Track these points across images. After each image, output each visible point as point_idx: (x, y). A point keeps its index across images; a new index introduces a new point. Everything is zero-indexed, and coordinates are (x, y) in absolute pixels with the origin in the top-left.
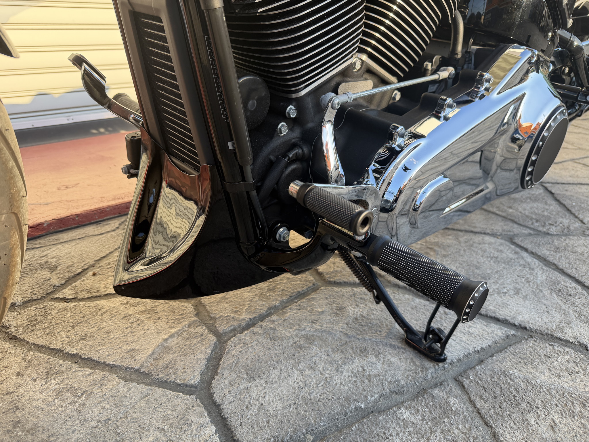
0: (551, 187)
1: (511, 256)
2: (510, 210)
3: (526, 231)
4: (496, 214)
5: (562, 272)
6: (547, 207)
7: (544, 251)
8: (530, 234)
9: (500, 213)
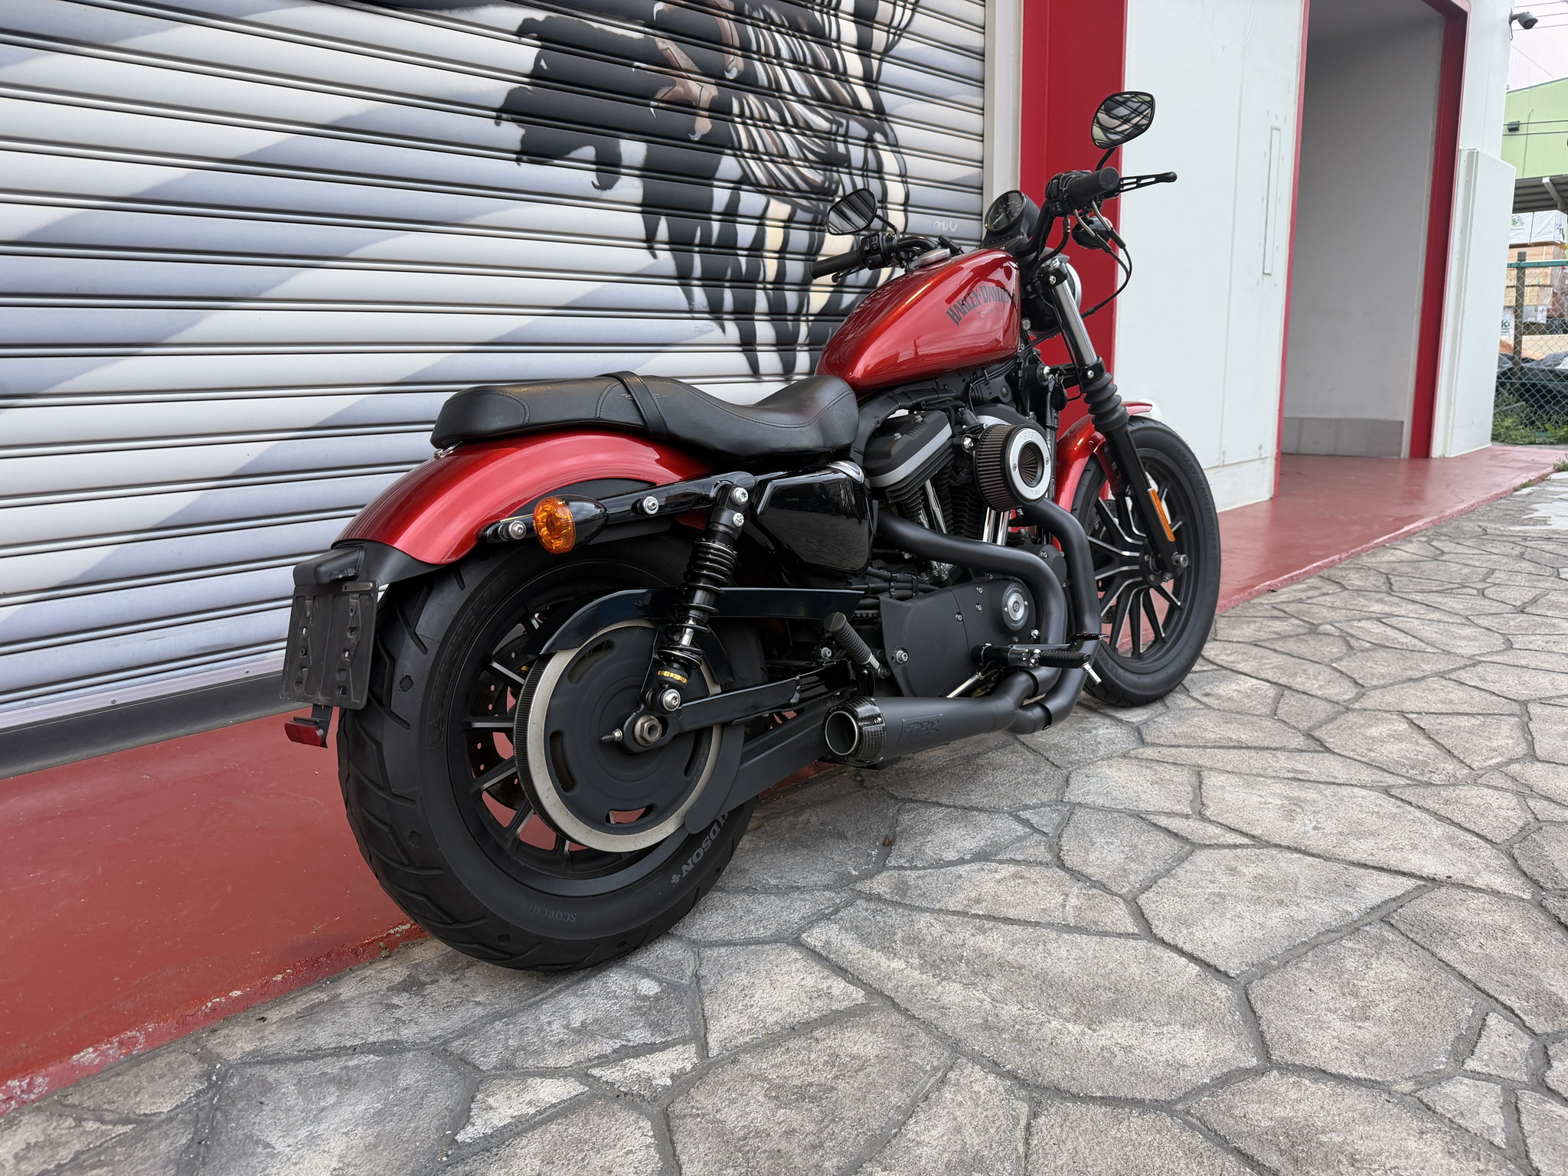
0: (1418, 718)
1: (1394, 810)
2: (1373, 754)
3: (1402, 782)
4: (1356, 760)
5: (1459, 826)
6: (1419, 748)
7: (1431, 804)
8: (1409, 785)
9: (1359, 758)
